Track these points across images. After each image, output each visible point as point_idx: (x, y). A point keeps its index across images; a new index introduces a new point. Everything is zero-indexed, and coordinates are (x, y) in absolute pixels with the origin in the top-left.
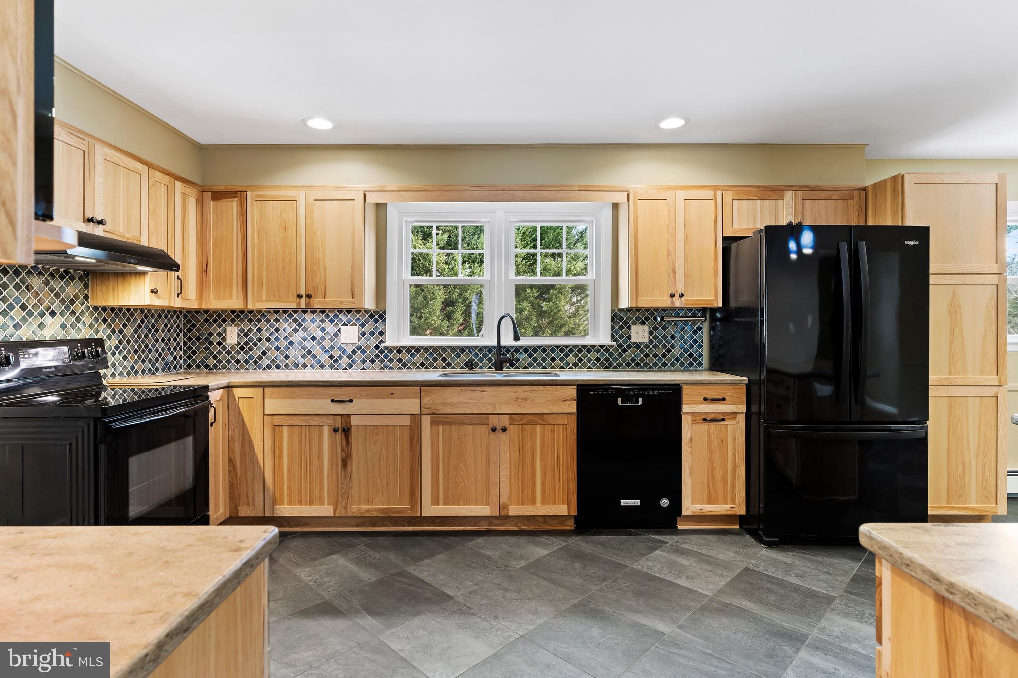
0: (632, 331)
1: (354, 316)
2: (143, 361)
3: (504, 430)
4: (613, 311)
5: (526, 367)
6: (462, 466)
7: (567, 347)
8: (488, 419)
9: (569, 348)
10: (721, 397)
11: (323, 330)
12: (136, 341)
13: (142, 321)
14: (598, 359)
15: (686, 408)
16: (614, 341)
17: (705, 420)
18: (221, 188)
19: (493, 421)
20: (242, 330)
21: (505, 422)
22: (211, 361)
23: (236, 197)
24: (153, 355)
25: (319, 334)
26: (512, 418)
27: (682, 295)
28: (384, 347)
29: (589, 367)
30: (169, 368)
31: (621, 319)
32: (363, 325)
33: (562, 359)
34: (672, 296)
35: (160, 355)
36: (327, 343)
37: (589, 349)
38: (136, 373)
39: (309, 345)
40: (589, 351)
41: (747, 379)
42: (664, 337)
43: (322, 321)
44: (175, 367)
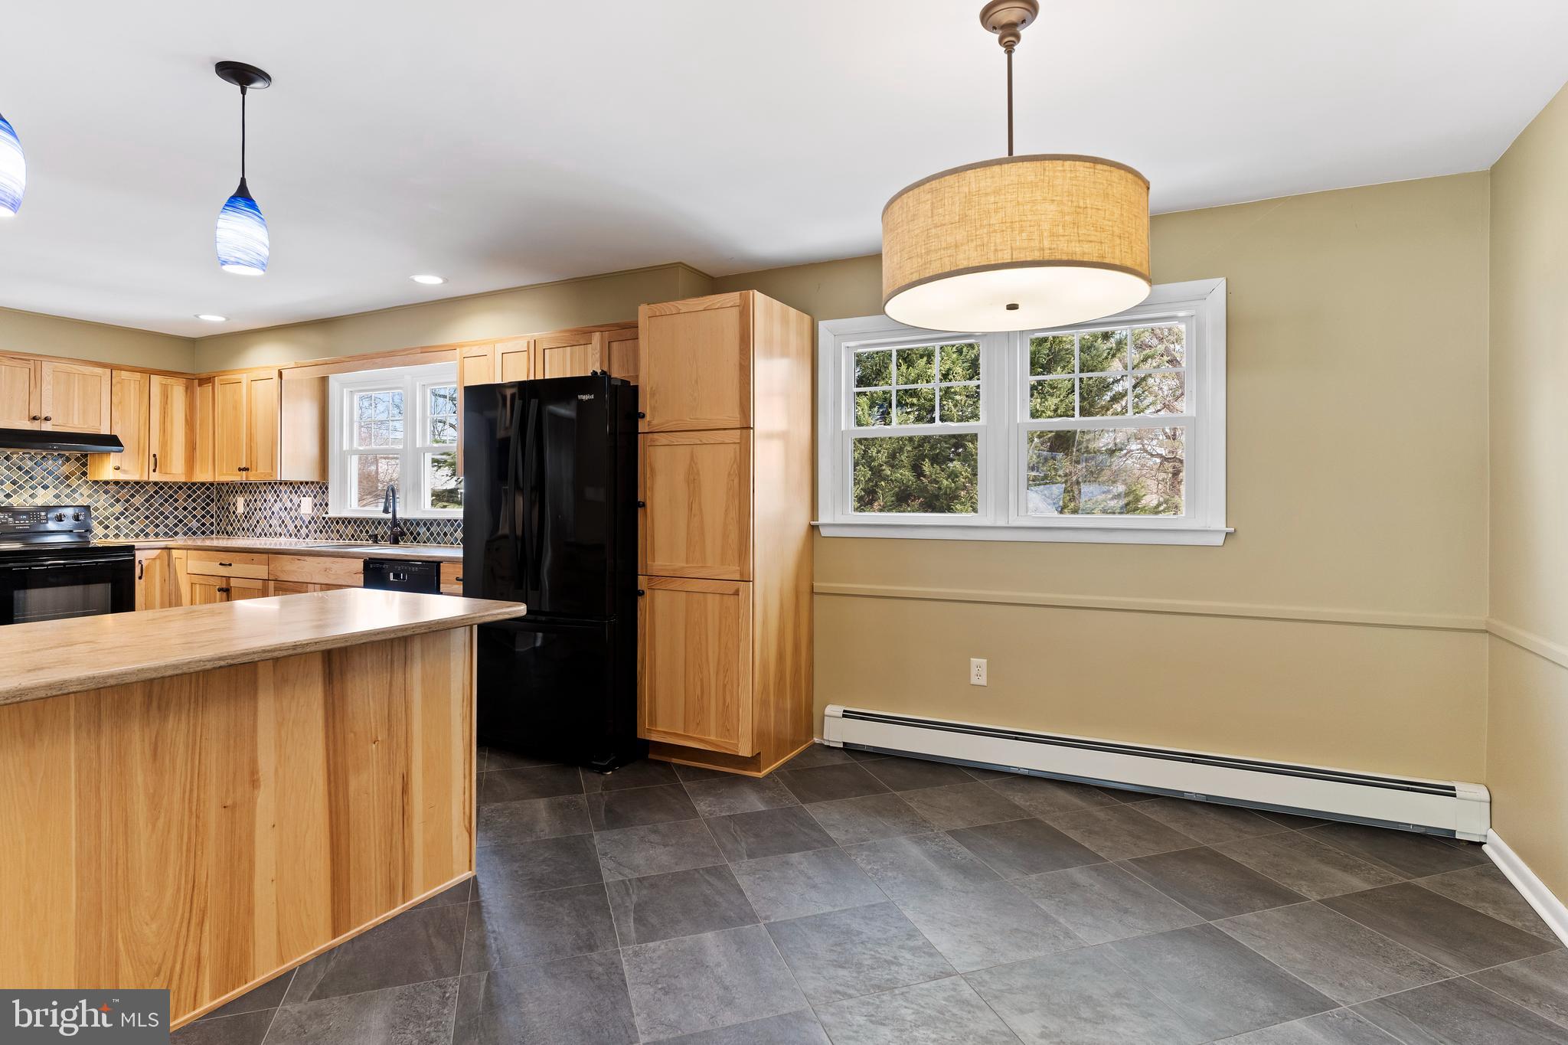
1: (310, 488)
2: (157, 526)
8: (308, 587)
11: (291, 501)
12: (148, 509)
13: (156, 492)
15: (442, 588)
18: (204, 376)
20: (246, 501)
22: (229, 528)
23: (210, 382)
24: (171, 521)
25: (289, 505)
28: (328, 518)
30: (194, 533)
32: (315, 497)
35: (181, 521)
36: (293, 514)
38: (147, 535)
39: (283, 514)
43: (291, 492)
44: (203, 533)
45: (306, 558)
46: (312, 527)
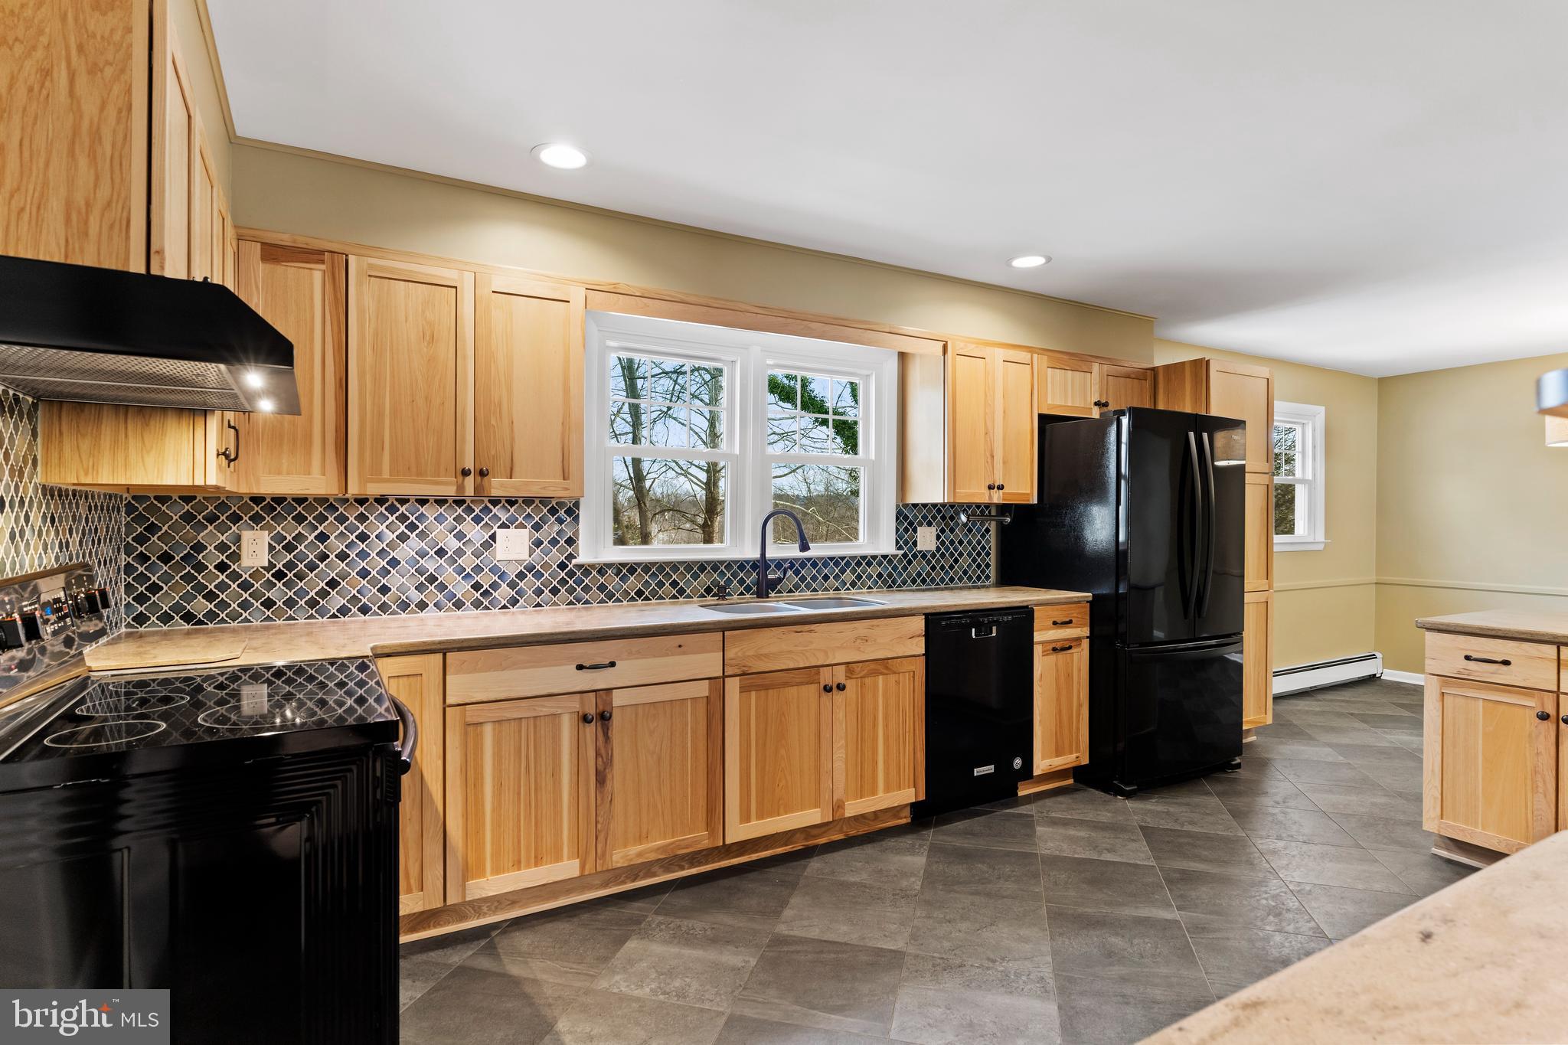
0: (918, 534)
1: (521, 510)
3: (841, 688)
4: (897, 506)
5: (790, 591)
6: (783, 752)
7: (843, 558)
8: (818, 673)
9: (846, 560)
10: (1068, 620)
11: (460, 536)
14: (880, 576)
15: (1037, 637)
16: (898, 549)
17: (1054, 649)
18: (285, 239)
19: (826, 677)
20: (279, 538)
21: (840, 675)
22: (200, 606)
23: (322, 262)
25: (452, 544)
26: (850, 670)
27: (1000, 488)
28: (576, 566)
29: (870, 588)
31: (906, 518)
32: (537, 527)
33: (837, 577)
34: (991, 487)
36: (468, 561)
37: (868, 560)
39: (430, 565)
40: (869, 564)
41: (1090, 594)
42: (952, 542)
43: (459, 519)
45: (813, 627)
46: (529, 584)
